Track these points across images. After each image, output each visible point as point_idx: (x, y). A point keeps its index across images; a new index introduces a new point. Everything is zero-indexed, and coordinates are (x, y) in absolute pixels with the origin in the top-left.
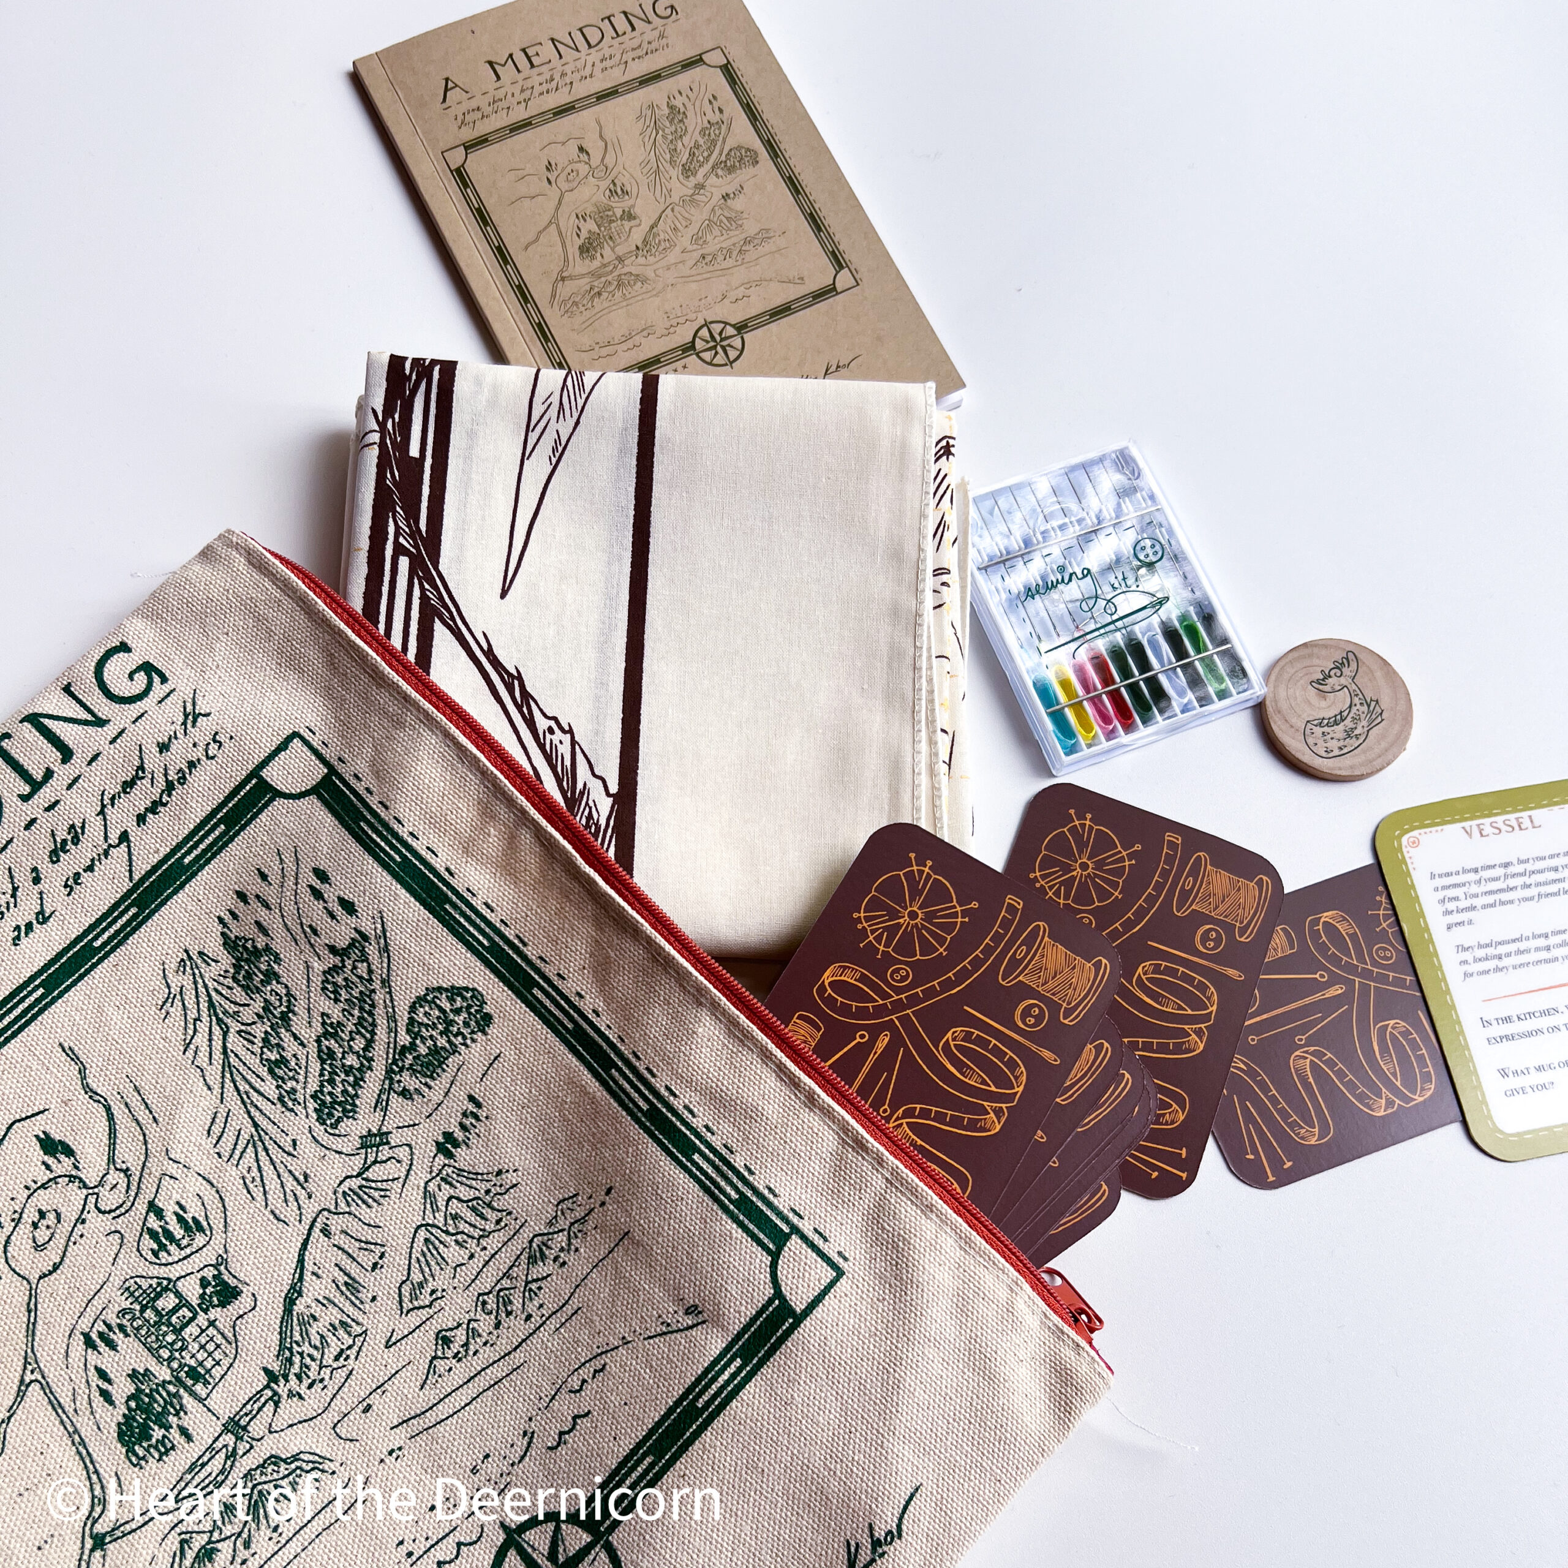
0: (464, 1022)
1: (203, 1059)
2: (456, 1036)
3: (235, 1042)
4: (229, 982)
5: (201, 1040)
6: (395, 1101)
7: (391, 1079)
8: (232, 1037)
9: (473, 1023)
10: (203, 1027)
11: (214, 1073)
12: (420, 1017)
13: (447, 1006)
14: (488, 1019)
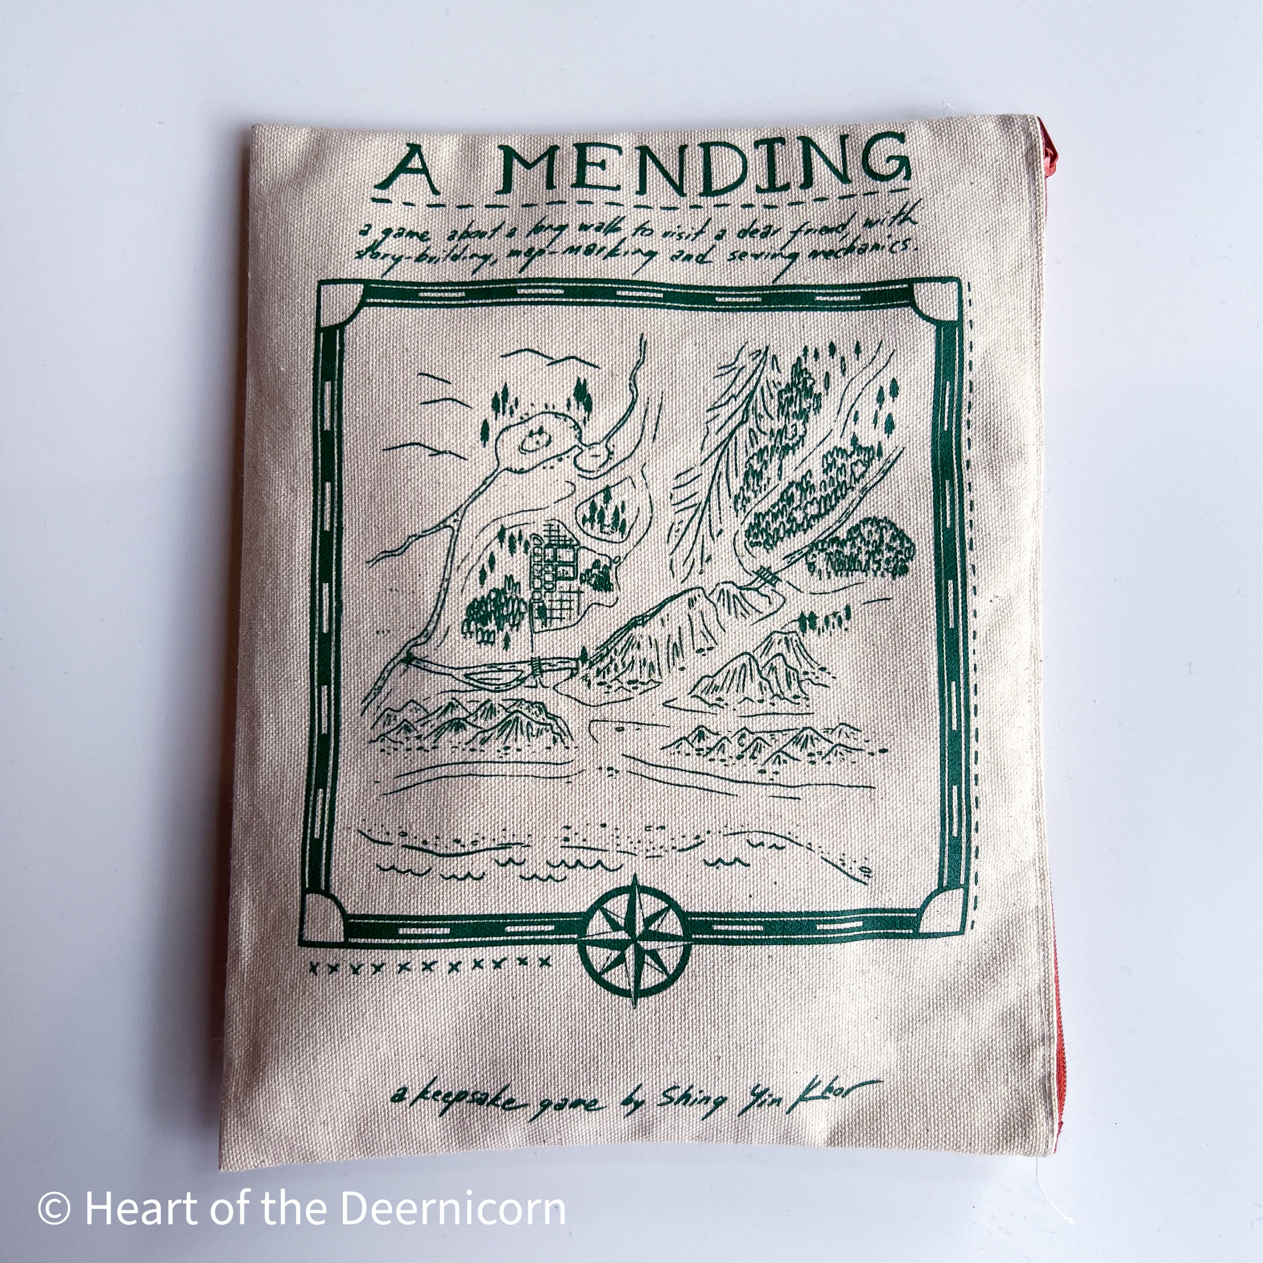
0: (887, 559)
1: (714, 426)
2: (875, 562)
3: (742, 435)
4: (775, 392)
5: (725, 412)
6: (801, 565)
7: (811, 550)
8: (744, 428)
9: (892, 565)
10: (733, 405)
11: (714, 440)
12: (865, 531)
13: (887, 538)
14: (905, 570)
